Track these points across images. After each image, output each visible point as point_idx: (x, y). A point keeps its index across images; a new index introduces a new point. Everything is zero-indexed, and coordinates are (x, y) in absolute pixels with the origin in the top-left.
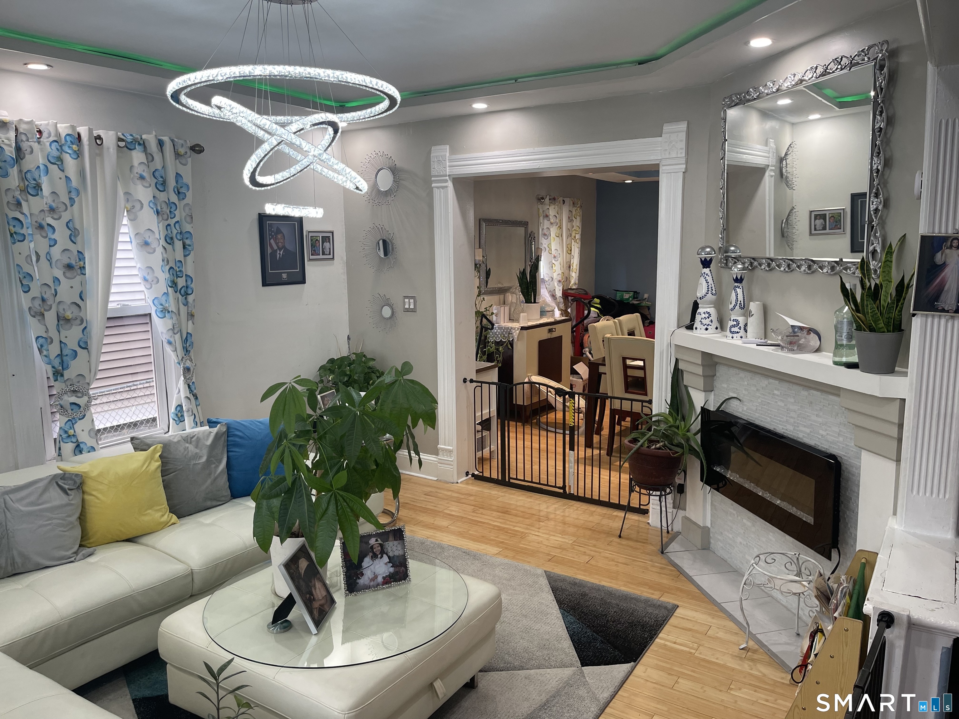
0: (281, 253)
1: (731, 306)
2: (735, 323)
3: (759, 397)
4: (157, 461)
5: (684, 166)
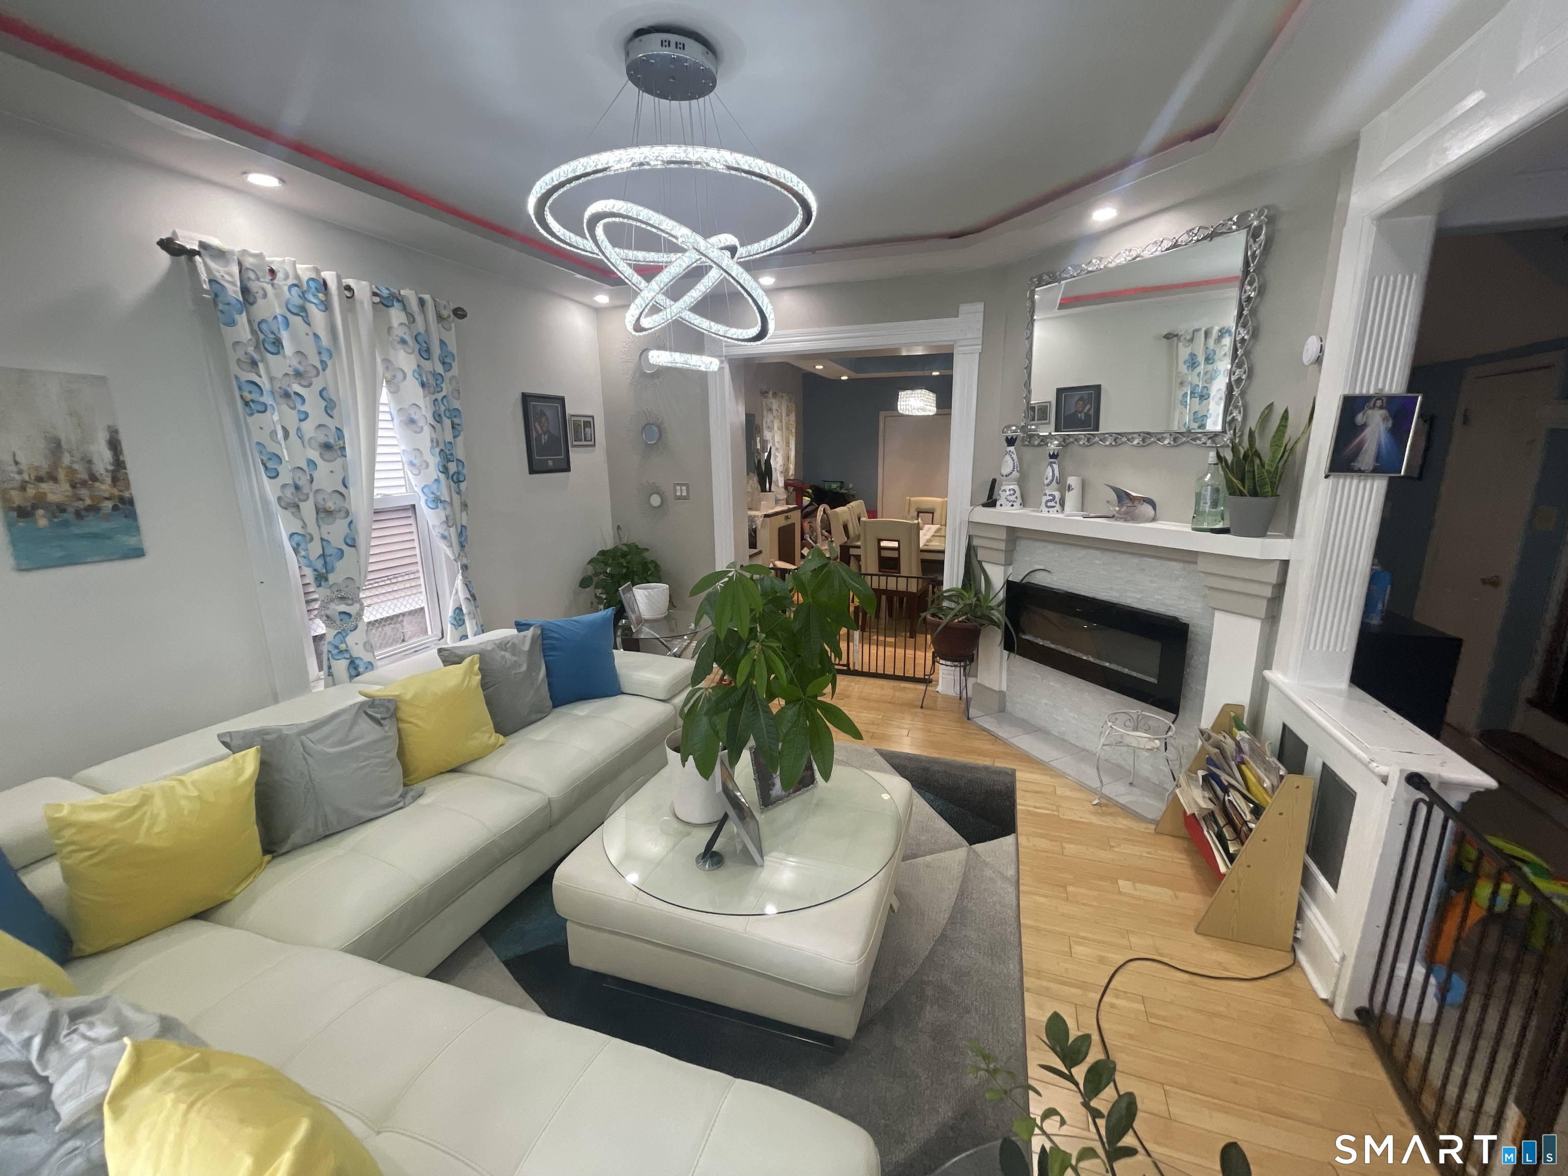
0: (546, 437)
1: (1046, 482)
2: (1051, 498)
3: (1074, 568)
4: (477, 675)
5: (980, 347)
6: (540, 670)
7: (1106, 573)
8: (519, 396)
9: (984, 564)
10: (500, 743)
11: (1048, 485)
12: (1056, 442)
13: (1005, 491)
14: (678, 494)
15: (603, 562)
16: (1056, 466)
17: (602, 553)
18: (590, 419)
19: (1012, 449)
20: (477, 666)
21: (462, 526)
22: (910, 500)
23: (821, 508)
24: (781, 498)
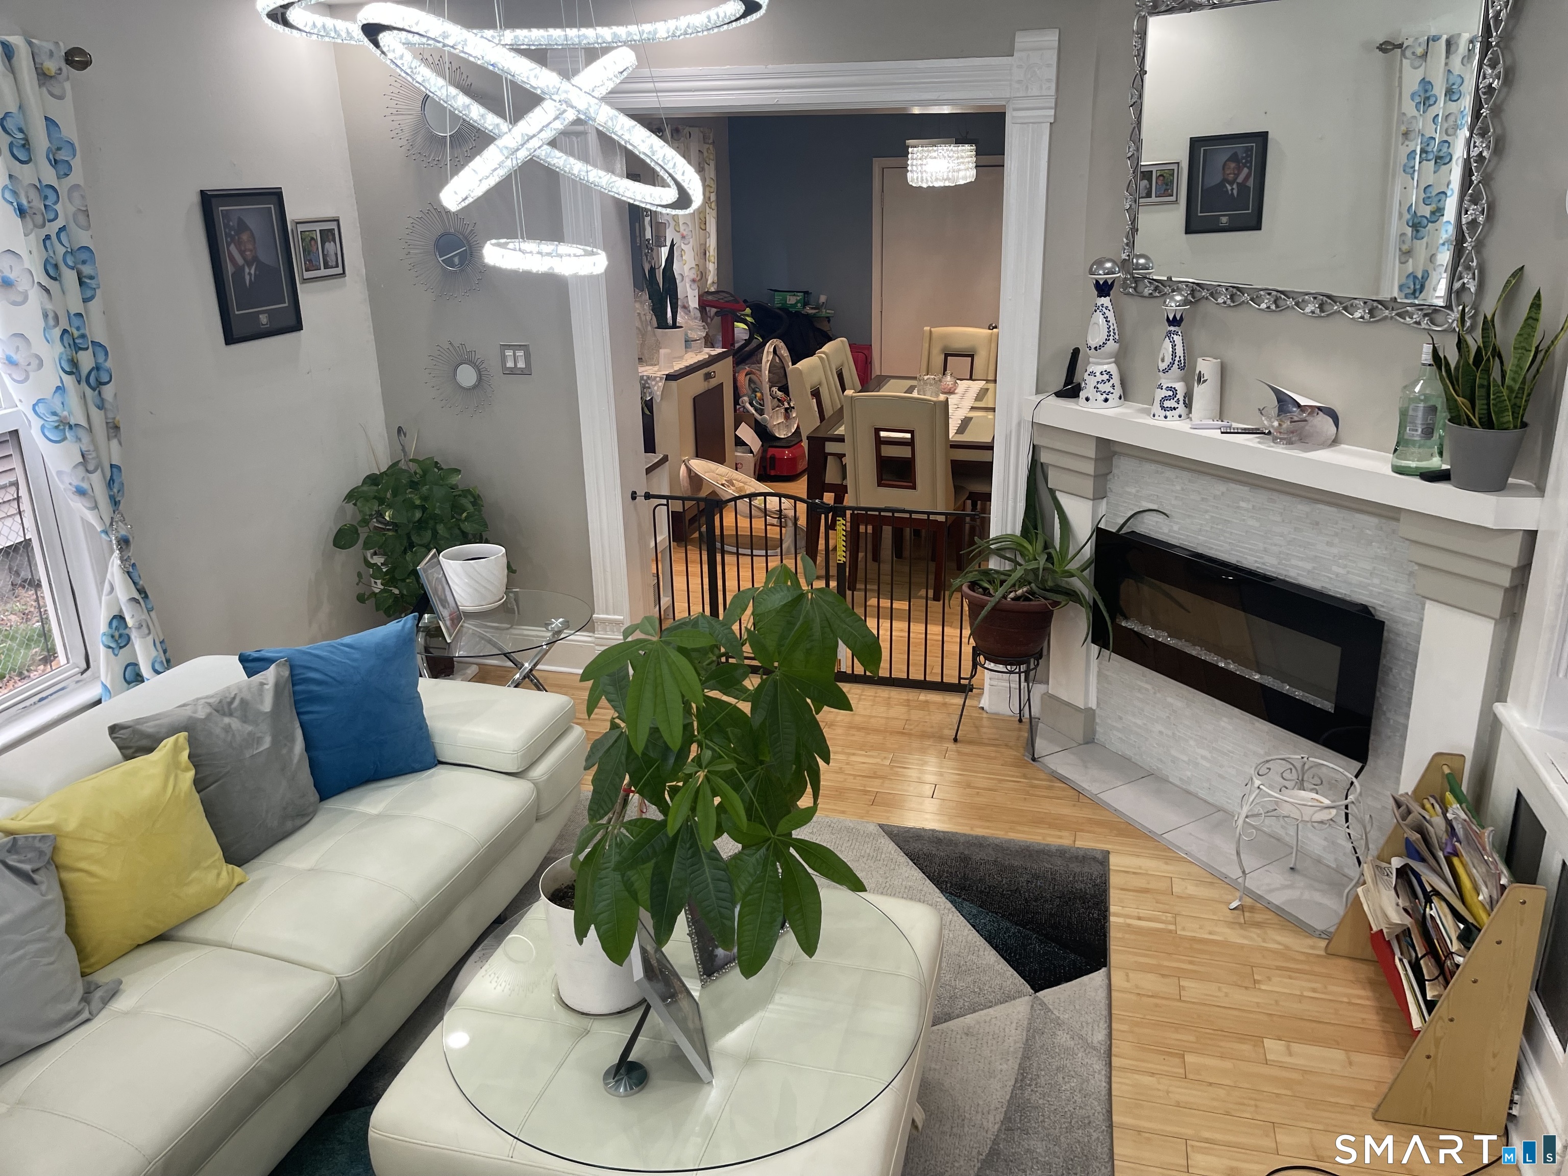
0: (253, 271)
1: (1162, 366)
2: (1171, 393)
3: (1207, 512)
4: (187, 770)
5: (1052, 112)
6: (293, 740)
7: (1257, 524)
8: (196, 199)
9: (1058, 494)
10: (236, 881)
11: (1165, 371)
12: (1178, 298)
13: (1092, 374)
14: (510, 364)
15: (375, 498)
16: (1178, 339)
17: (372, 480)
18: (333, 226)
19: (1105, 301)
20: (186, 754)
21: (111, 465)
22: (931, 331)
23: (769, 348)
24: (696, 337)
